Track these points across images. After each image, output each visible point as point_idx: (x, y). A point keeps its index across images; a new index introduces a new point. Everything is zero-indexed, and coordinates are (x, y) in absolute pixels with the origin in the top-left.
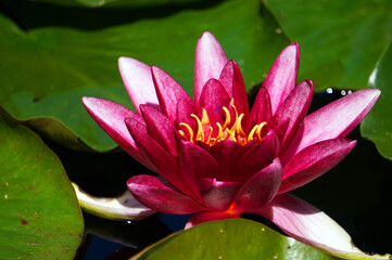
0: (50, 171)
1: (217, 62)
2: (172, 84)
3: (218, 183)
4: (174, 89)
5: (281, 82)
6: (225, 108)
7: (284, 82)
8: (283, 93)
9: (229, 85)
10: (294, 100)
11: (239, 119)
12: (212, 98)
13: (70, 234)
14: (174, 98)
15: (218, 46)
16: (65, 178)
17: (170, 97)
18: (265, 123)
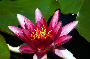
0: (2, 41)
1: (40, 15)
2: (29, 22)
3: (40, 49)
4: (30, 23)
5: (55, 19)
6: (42, 27)
7: (56, 19)
8: (56, 22)
9: (42, 22)
10: (58, 25)
11: (45, 30)
12: (39, 25)
13: (7, 57)
14: (30, 25)
15: (40, 11)
16: (6, 43)
17: (29, 25)
18: (51, 31)
